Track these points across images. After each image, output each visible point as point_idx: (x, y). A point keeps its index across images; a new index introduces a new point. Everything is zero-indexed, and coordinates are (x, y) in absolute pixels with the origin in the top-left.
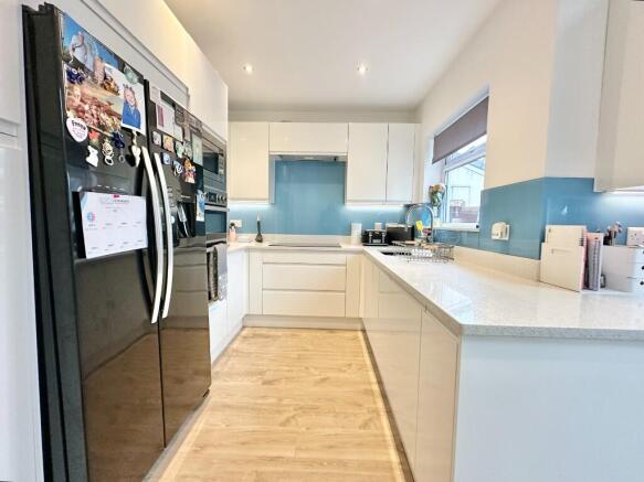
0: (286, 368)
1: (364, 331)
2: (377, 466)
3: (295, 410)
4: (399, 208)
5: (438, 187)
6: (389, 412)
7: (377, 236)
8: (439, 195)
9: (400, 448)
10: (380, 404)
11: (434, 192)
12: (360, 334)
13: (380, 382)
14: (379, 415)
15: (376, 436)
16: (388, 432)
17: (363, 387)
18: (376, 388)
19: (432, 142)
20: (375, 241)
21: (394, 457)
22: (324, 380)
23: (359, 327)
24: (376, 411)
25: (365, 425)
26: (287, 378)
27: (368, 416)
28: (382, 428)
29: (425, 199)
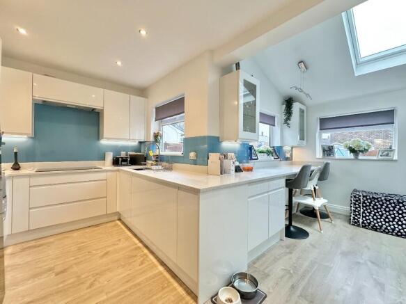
0: (73, 258)
1: (120, 220)
2: (155, 276)
3: (94, 276)
4: (135, 144)
5: (158, 133)
6: (152, 253)
7: (124, 160)
8: (159, 138)
9: (163, 264)
10: (146, 251)
11: (156, 136)
12: (118, 222)
13: (141, 241)
14: (147, 256)
15: (150, 264)
16: (154, 260)
17: (133, 247)
18: (140, 245)
19: (155, 110)
20: (123, 163)
21: (161, 268)
22: (107, 253)
23: (116, 218)
24: (145, 254)
25: (142, 263)
26: (75, 264)
27: (142, 259)
28: (151, 260)
29: (152, 139)
